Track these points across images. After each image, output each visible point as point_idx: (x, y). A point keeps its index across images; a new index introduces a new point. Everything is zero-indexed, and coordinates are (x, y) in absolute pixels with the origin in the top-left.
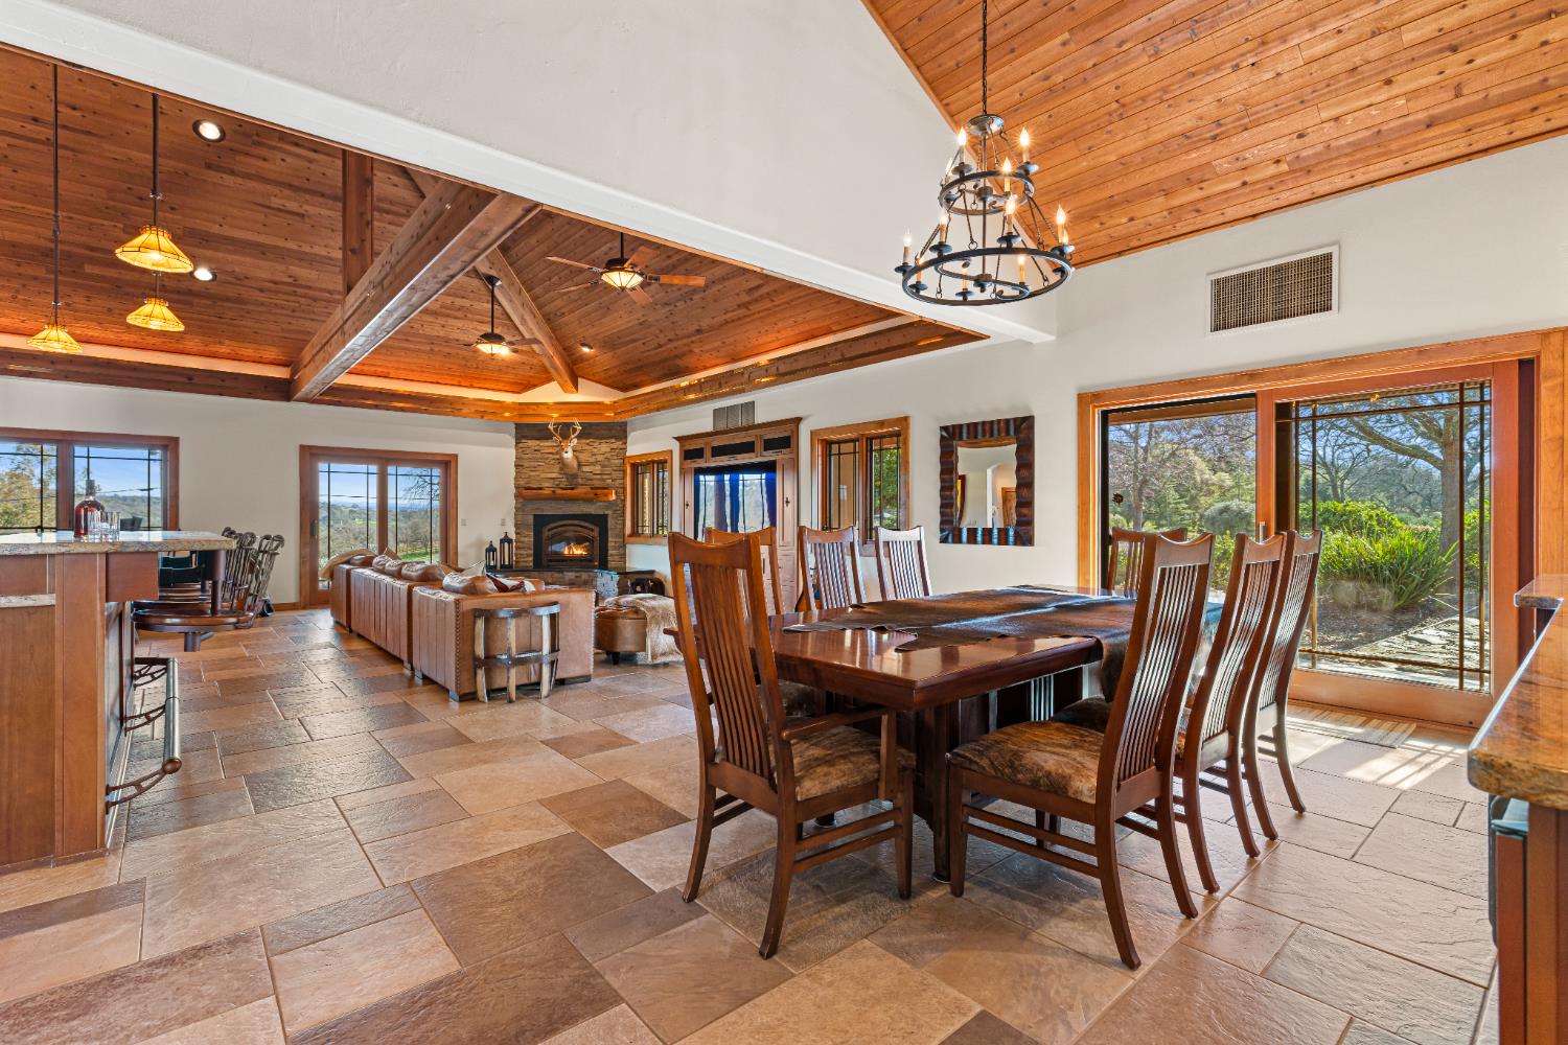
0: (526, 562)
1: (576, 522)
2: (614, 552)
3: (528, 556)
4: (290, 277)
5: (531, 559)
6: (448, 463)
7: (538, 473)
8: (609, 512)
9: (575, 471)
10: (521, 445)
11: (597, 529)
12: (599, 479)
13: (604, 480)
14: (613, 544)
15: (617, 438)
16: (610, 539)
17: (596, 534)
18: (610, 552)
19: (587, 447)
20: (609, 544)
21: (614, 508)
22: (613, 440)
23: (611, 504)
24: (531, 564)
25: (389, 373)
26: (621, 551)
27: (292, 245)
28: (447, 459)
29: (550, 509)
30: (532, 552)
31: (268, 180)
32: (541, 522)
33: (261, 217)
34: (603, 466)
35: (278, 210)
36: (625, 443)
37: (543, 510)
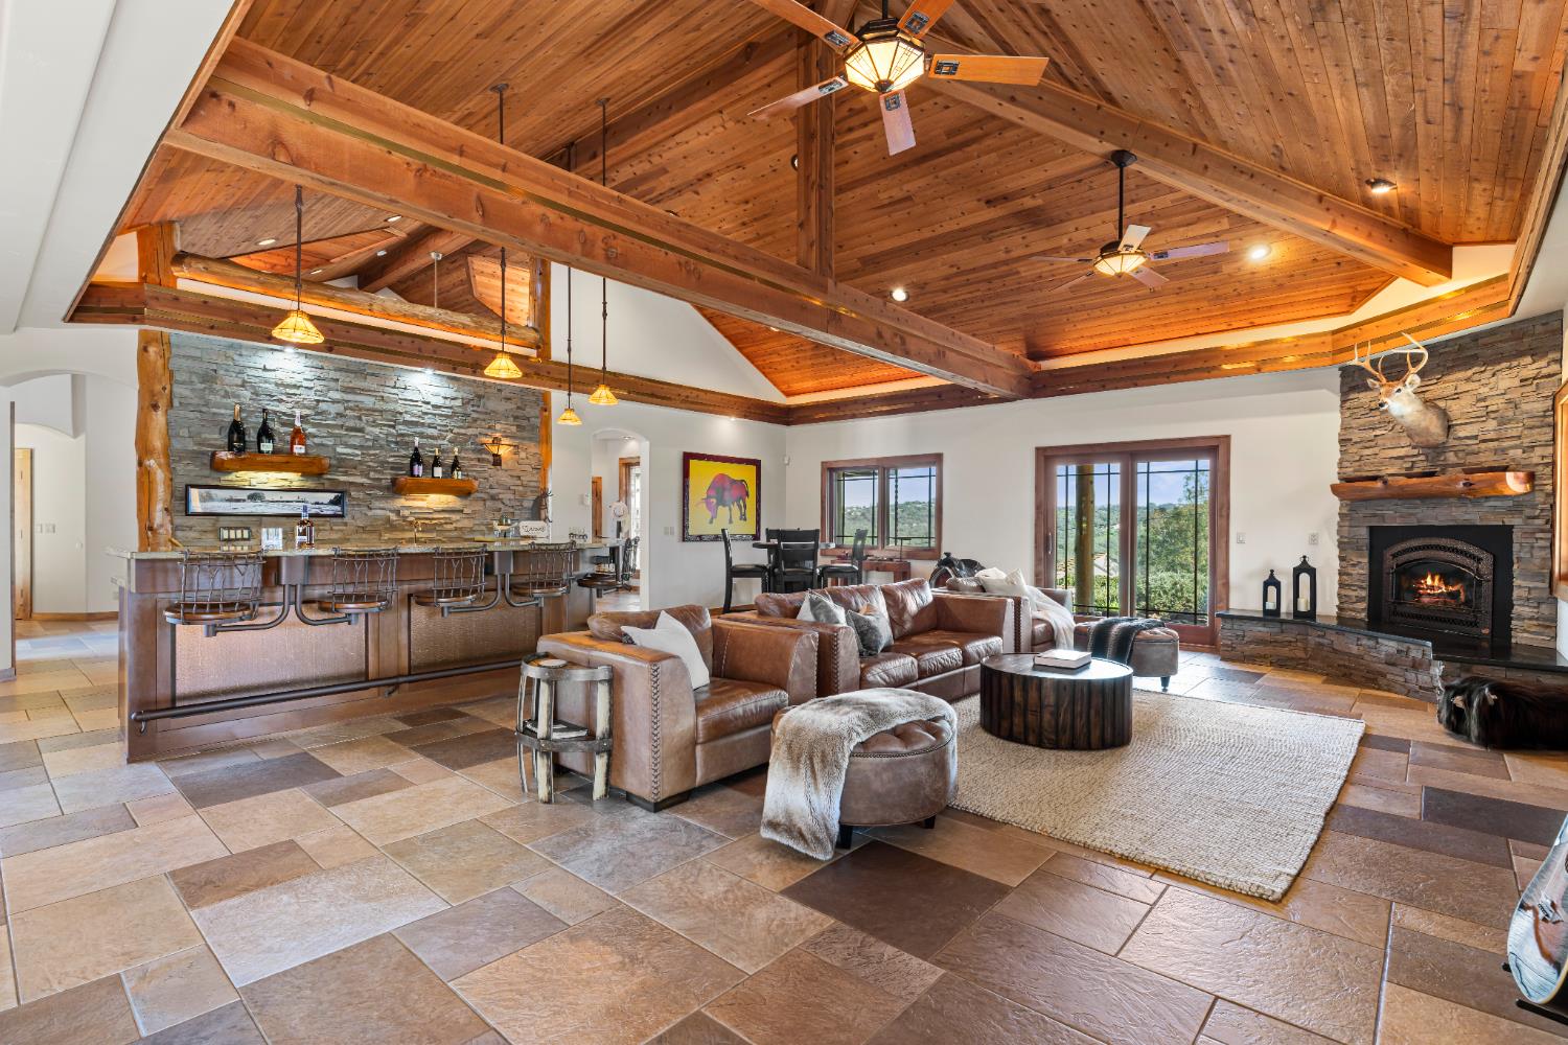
0: (1353, 610)
1: (1443, 542)
2: (1526, 611)
3: (1360, 599)
4: (952, 266)
5: (1364, 605)
6: (1215, 448)
7: (1376, 450)
8: (1516, 521)
9: (1442, 439)
10: (1348, 404)
11: (1487, 560)
12: (1496, 451)
13: (1504, 451)
14: (1524, 594)
15: (1536, 353)
16: (1516, 582)
17: (1486, 567)
18: (1517, 610)
19: (1464, 387)
20: (1516, 593)
21: (1528, 512)
22: (1528, 359)
23: (1517, 504)
24: (1363, 615)
25: (1126, 340)
26: (1545, 610)
27: (927, 234)
28: (1214, 443)
29: (1394, 516)
30: (1364, 593)
31: (863, 179)
32: (1380, 539)
33: (885, 220)
34: (1502, 422)
35: (890, 204)
36: (1559, 361)
37: (1383, 517)
